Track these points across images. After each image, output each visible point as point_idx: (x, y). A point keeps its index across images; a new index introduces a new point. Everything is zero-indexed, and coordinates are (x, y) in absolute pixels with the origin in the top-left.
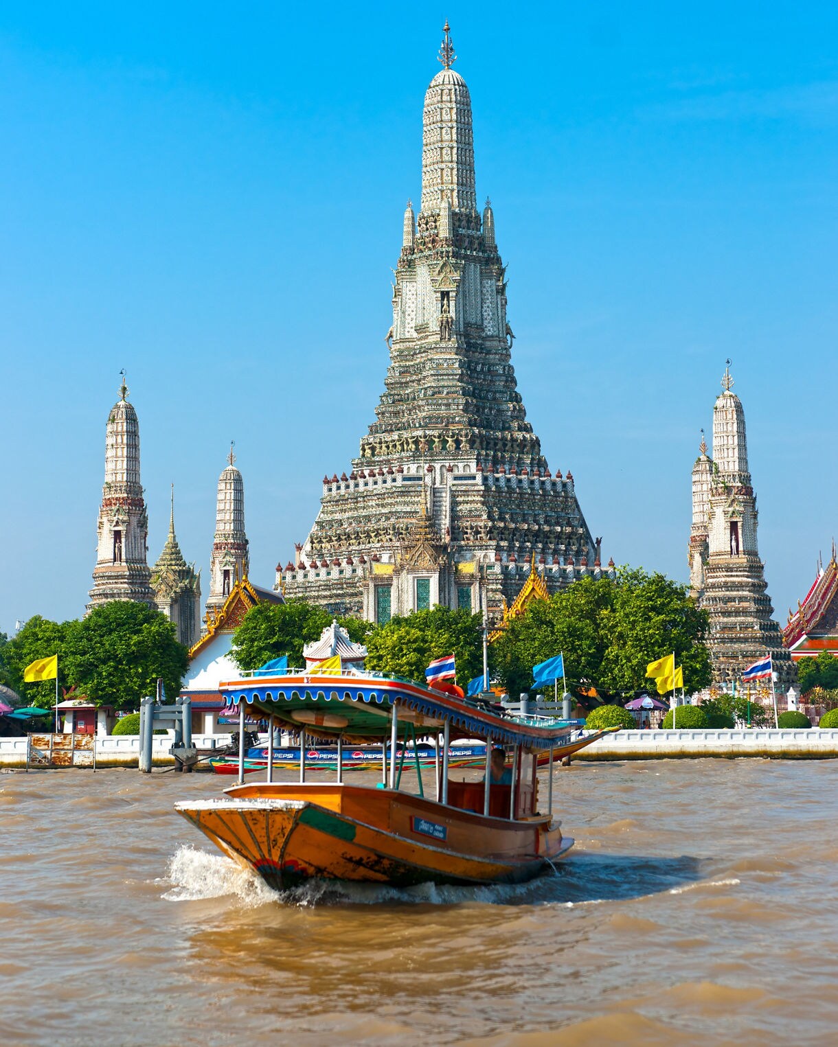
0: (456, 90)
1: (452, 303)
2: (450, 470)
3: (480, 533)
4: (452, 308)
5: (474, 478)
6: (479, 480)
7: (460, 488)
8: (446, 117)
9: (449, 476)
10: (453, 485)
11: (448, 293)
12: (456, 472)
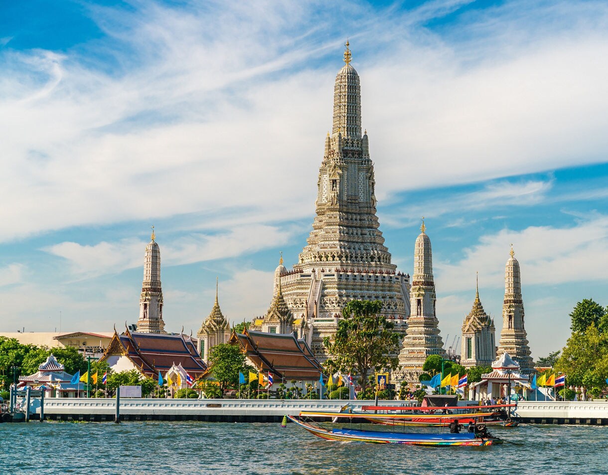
0: (348, 76)
1: (338, 186)
2: (323, 271)
3: (333, 303)
4: (338, 188)
5: (334, 275)
6: (336, 277)
7: (326, 280)
8: (342, 90)
9: (322, 274)
10: (324, 279)
11: (336, 180)
12: (325, 273)
